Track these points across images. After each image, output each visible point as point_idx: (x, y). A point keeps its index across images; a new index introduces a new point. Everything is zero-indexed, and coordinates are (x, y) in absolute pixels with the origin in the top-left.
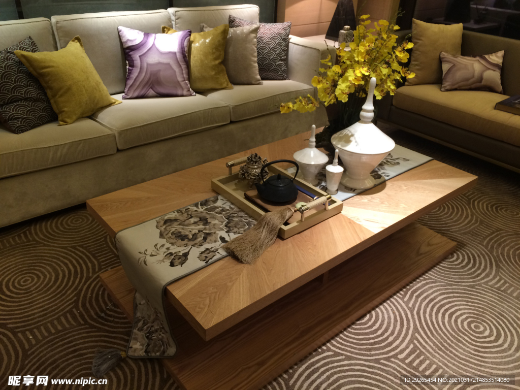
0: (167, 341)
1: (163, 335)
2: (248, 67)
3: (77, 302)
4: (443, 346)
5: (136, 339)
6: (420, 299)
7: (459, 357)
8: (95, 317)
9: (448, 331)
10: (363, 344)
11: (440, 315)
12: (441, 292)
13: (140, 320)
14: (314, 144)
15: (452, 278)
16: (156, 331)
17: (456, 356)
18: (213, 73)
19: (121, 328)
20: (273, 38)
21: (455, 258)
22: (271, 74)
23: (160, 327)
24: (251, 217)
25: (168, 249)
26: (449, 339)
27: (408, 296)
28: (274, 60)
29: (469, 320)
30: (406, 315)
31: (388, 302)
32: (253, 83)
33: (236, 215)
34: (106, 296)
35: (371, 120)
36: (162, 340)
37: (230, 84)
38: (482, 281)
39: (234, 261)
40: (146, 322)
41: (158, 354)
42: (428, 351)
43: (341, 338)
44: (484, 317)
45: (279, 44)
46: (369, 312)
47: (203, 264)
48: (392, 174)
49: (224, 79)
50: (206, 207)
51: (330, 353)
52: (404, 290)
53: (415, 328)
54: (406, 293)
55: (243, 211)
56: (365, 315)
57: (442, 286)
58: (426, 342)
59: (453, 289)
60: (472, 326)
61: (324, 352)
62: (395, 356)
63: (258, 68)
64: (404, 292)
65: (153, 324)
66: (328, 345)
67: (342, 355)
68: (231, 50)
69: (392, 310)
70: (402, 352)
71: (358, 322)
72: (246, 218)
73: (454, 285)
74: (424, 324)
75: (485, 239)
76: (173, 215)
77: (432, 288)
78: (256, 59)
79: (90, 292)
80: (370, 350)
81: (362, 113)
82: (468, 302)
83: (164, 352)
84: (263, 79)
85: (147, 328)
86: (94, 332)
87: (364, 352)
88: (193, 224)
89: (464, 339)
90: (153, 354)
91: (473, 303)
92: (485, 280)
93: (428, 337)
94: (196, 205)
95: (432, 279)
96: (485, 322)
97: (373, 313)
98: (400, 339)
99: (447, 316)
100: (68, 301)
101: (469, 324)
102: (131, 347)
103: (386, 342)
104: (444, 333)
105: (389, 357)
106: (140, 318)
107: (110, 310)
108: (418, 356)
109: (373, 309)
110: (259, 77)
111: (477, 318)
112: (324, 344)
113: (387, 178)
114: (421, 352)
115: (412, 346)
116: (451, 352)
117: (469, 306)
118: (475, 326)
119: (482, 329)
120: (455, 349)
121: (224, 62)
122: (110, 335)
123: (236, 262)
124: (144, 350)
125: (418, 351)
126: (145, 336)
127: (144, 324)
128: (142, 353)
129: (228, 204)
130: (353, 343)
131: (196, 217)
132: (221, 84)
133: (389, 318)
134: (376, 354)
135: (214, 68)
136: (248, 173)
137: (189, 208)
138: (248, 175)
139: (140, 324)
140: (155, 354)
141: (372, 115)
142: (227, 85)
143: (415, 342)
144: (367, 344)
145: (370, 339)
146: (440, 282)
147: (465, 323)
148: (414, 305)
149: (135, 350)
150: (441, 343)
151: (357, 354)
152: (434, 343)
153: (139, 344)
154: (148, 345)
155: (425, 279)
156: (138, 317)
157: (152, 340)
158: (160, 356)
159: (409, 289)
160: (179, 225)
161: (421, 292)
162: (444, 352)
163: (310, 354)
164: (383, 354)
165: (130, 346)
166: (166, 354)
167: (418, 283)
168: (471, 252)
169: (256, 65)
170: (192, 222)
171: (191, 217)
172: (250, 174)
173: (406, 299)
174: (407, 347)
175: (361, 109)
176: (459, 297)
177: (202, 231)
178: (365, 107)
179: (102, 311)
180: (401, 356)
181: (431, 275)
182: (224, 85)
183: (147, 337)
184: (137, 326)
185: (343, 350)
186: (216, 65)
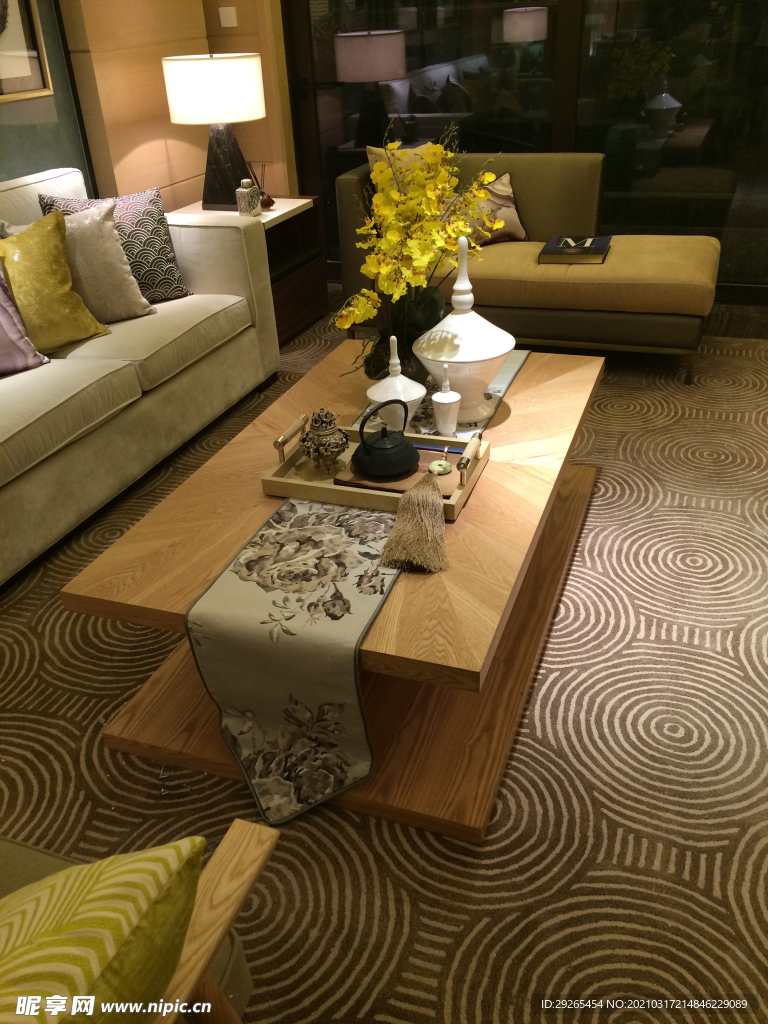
0: (340, 761)
1: (323, 756)
2: (120, 286)
3: (90, 796)
4: (676, 600)
5: (266, 792)
6: (605, 556)
7: (704, 605)
8: (152, 801)
9: (666, 580)
10: (585, 644)
11: (643, 566)
12: (621, 538)
13: (254, 761)
14: (399, 368)
15: (620, 515)
16: (304, 758)
17: (699, 605)
18: (67, 311)
19: (216, 793)
20: (140, 223)
21: (603, 490)
22: (161, 291)
23: (311, 747)
24: (373, 511)
25: (299, 600)
26: (677, 590)
27: (588, 559)
28: (156, 262)
29: (679, 557)
30: (605, 583)
31: (570, 577)
32: (140, 313)
33: (347, 517)
34: (138, 762)
35: (470, 307)
36: (325, 766)
37: (101, 327)
38: (656, 505)
39: (415, 576)
40: (268, 756)
41: (328, 791)
42: (666, 615)
43: (553, 650)
44: (692, 546)
45: (155, 232)
46: (560, 601)
47: (378, 598)
48: (503, 387)
49: (87, 317)
50: (289, 523)
51: (556, 674)
52: (577, 554)
53: (629, 595)
54: (583, 557)
55: (352, 507)
56: (557, 609)
57: (616, 530)
58: (655, 605)
59: (632, 528)
60: (688, 561)
61: (546, 677)
62: (634, 638)
63: (136, 284)
64: (578, 557)
65: (290, 752)
66: (543, 665)
67: (572, 668)
68: (79, 260)
69: (584, 585)
70: (637, 629)
71: (557, 620)
72: (367, 515)
73: (629, 523)
74: (634, 585)
75: (617, 451)
76: (250, 553)
77: (606, 537)
78: (128, 268)
79: (101, 773)
80: (599, 646)
81: (455, 298)
82: (661, 536)
83: (340, 782)
84: (153, 302)
85: (278, 764)
86: (175, 822)
87: (595, 652)
88: (296, 552)
89: (691, 582)
90: (319, 797)
91: (666, 535)
92: (658, 502)
93: (653, 598)
94: (269, 525)
95: (598, 527)
96: (698, 551)
97: (564, 599)
98: (623, 615)
99: (651, 564)
100: (72, 806)
101: (683, 560)
102: (268, 809)
103: (610, 628)
104: (663, 585)
105: (628, 643)
106: (253, 756)
107: (169, 779)
108: (659, 626)
109: (561, 595)
110: (144, 300)
111: (687, 551)
112: (539, 667)
113: (500, 395)
114: (658, 619)
115: (642, 618)
116: (690, 603)
117: (665, 540)
118: (691, 561)
119: (701, 562)
120: (691, 598)
121: (77, 286)
122: (209, 812)
123: (422, 577)
124: (295, 800)
125: (655, 620)
126: (282, 780)
127: (267, 761)
128: (295, 807)
129: (318, 506)
130: (571, 648)
131: (290, 541)
132: (87, 330)
133: (588, 596)
134: (611, 647)
135: (64, 300)
136: (324, 445)
137: (263, 535)
138: (326, 450)
139: (259, 766)
140: (323, 793)
141: (470, 297)
142: (97, 328)
143: (642, 611)
144: (589, 641)
145: (588, 633)
146: (610, 526)
147: (678, 562)
148: (604, 567)
149: (279, 809)
150: (671, 598)
151: (588, 659)
152: (664, 602)
153: (276, 797)
154: (298, 789)
155: (591, 530)
156: (246, 758)
157: (301, 777)
158: (334, 791)
159: (583, 551)
160: (275, 562)
161: (599, 548)
162: (684, 607)
163: (532, 687)
164: (618, 643)
165: (264, 808)
166: (348, 782)
167: (587, 537)
168: (613, 474)
169: (132, 278)
170: (292, 551)
171: (282, 546)
172: (329, 445)
173: (589, 564)
174: (638, 622)
175: (452, 292)
176: (645, 535)
177: (322, 557)
178: (458, 286)
179: (157, 787)
180: (641, 635)
181: (591, 522)
182: (92, 330)
183: (288, 778)
184: (255, 773)
185: (568, 662)
186: (67, 294)
